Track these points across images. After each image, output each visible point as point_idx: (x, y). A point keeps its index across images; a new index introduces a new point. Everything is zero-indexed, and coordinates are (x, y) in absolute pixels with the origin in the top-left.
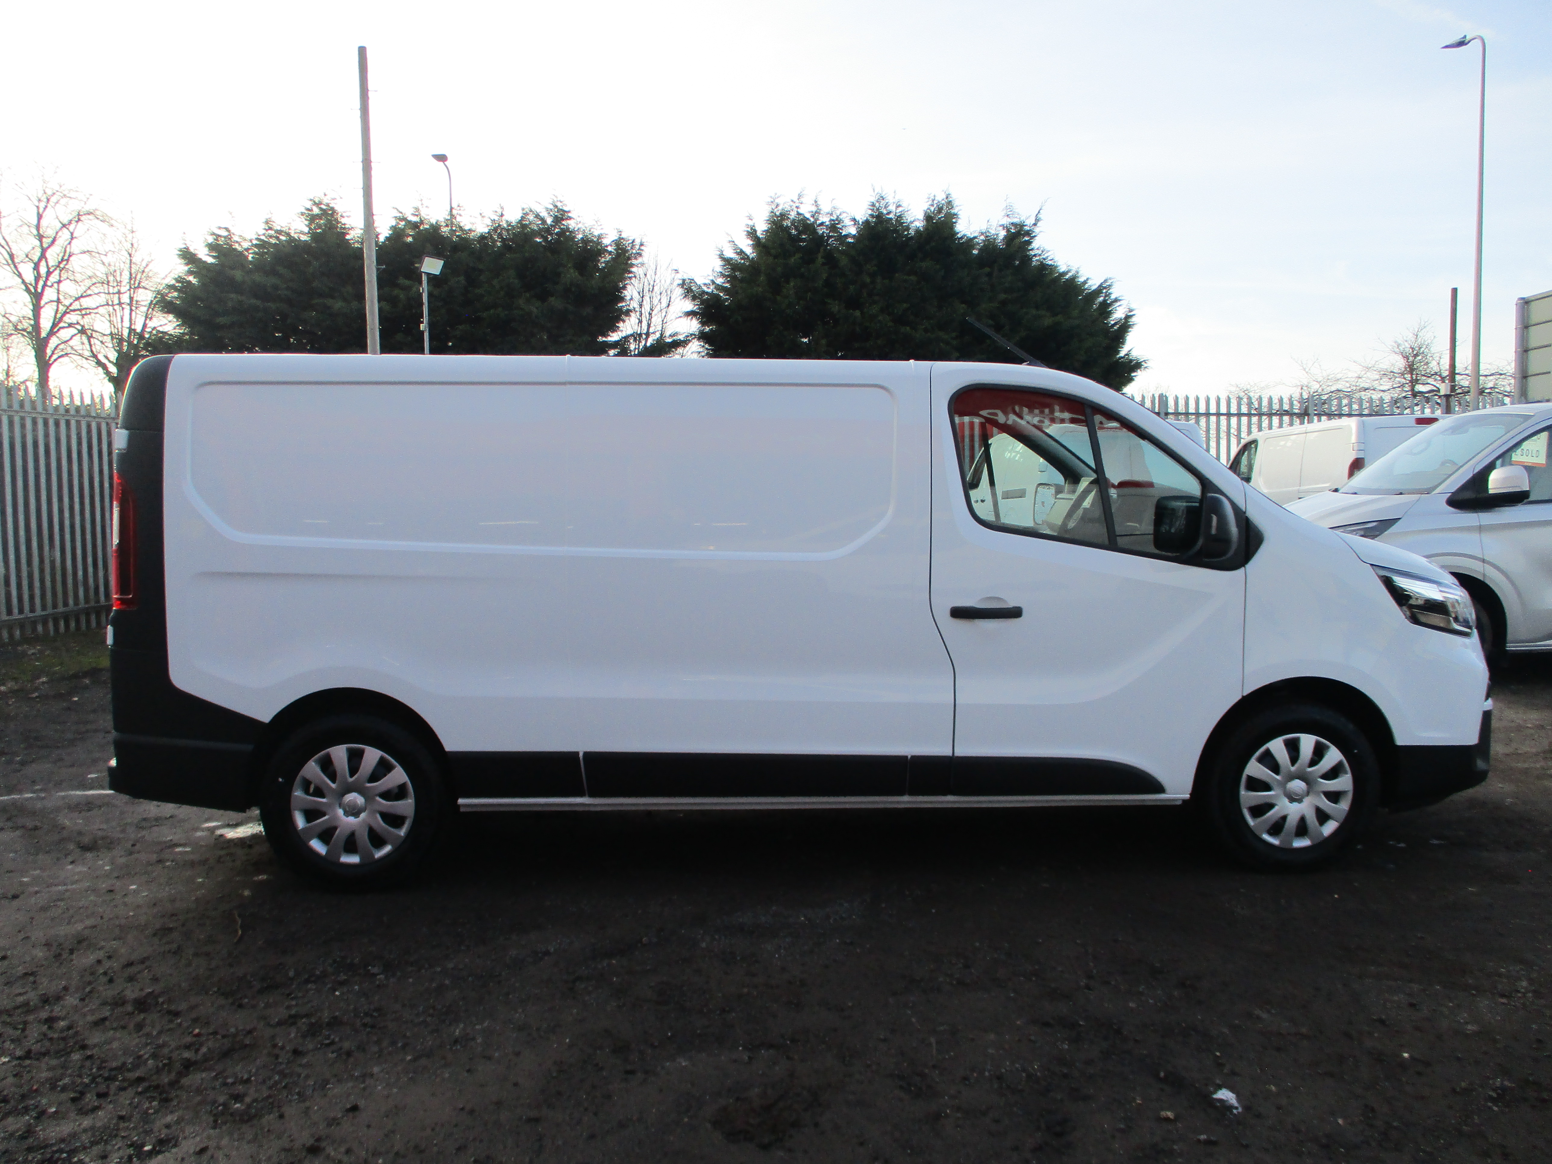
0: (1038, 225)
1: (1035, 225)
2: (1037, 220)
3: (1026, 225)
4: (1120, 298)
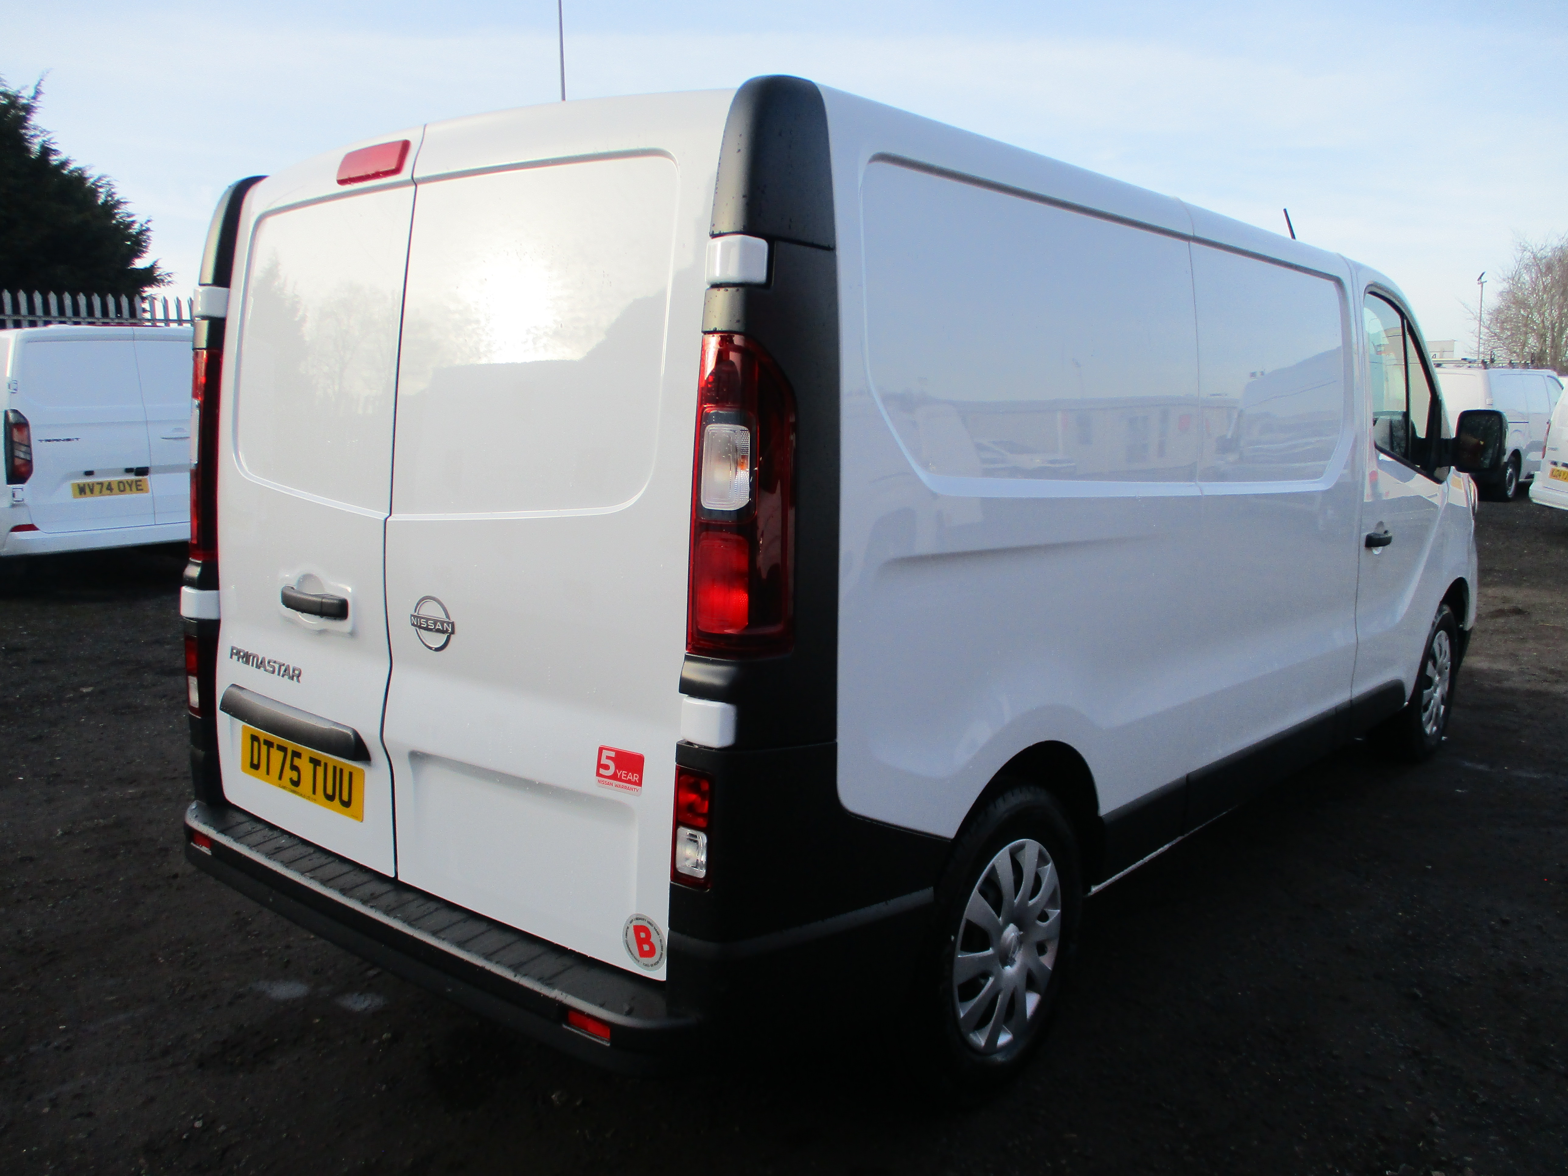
0: (39, 99)
1: (34, 98)
2: (38, 93)
3: (21, 97)
4: (122, 201)
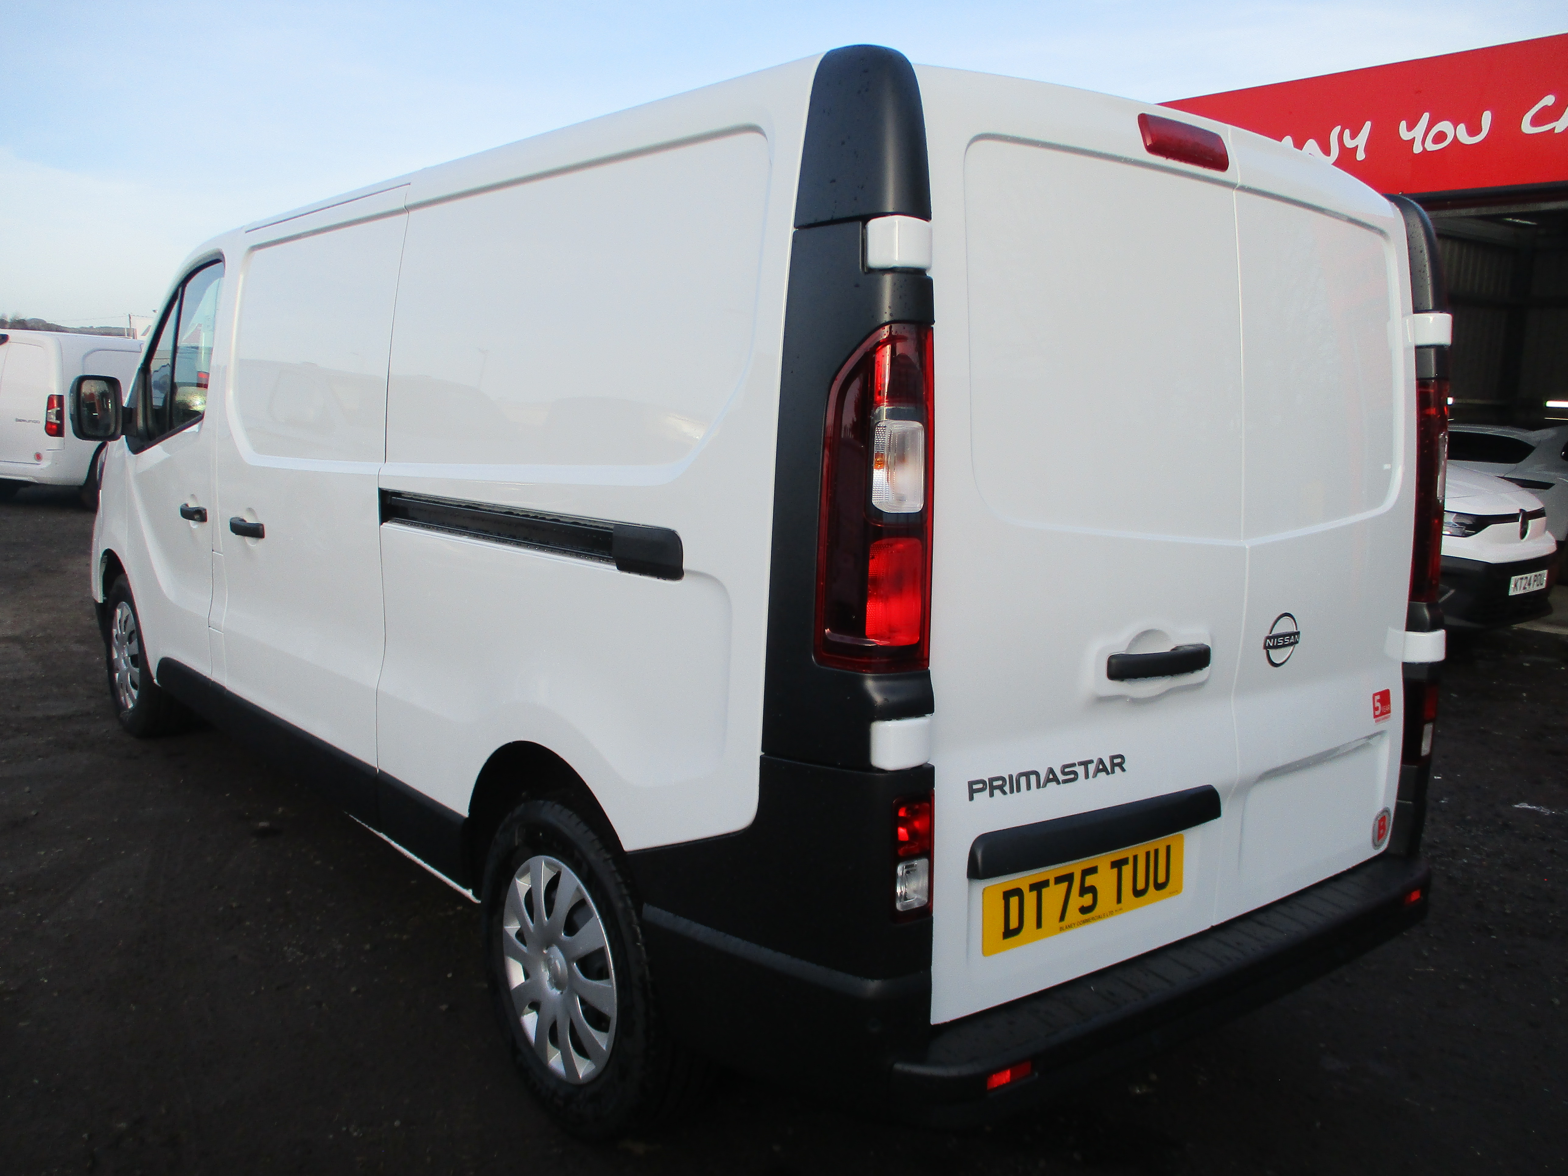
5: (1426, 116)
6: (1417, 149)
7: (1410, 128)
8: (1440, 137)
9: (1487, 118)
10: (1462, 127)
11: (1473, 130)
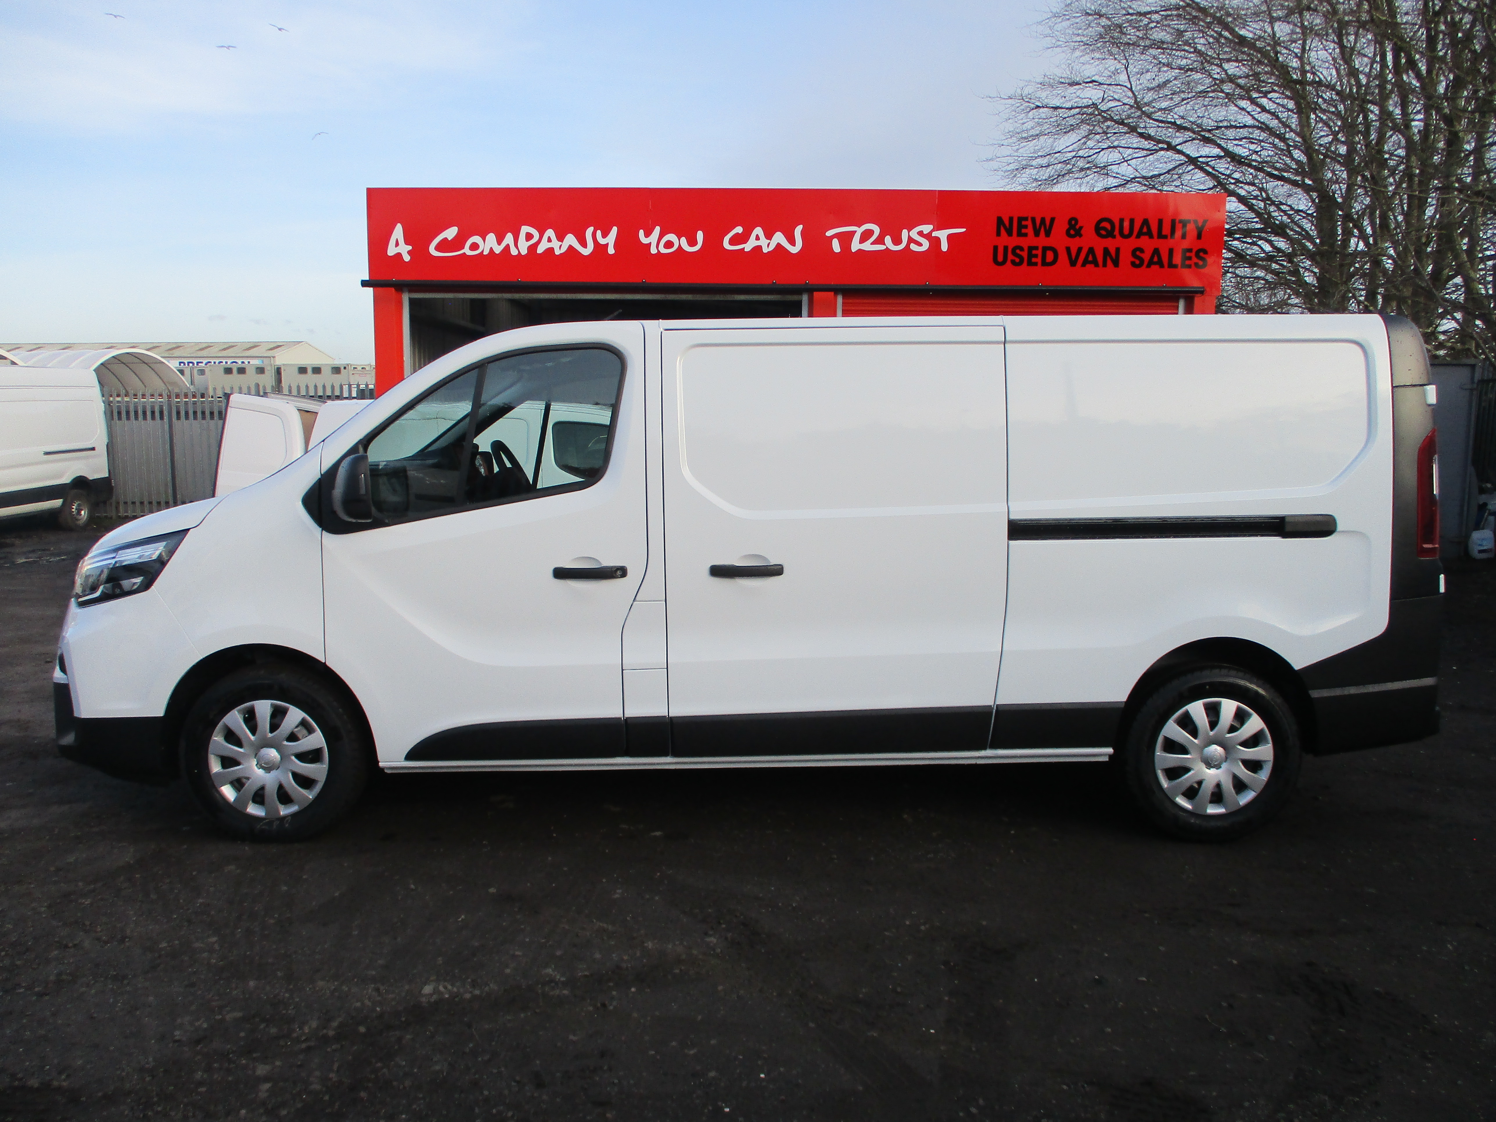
5: (657, 229)
6: (653, 251)
7: (647, 235)
8: (669, 244)
9: (700, 236)
10: (683, 240)
11: (692, 242)
